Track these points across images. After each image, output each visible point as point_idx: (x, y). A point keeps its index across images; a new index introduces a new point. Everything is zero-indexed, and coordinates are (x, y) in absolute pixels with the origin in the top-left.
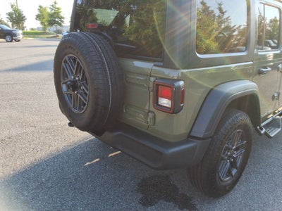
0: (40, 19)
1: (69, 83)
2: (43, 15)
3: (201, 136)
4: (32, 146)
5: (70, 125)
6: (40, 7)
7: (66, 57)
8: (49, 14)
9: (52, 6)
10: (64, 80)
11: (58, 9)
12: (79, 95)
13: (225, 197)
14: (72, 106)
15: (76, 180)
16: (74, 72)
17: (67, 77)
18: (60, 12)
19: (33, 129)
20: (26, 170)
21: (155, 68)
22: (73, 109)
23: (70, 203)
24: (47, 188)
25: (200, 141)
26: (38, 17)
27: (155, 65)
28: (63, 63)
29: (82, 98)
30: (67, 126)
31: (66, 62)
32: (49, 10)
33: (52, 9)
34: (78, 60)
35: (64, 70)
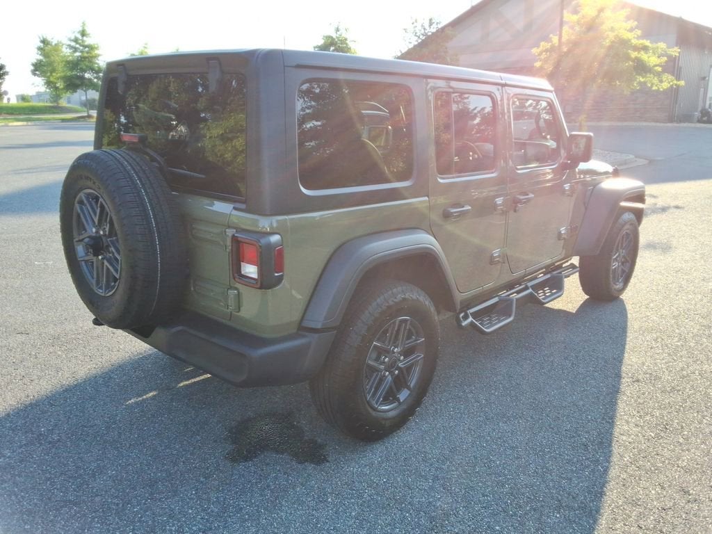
0: (43, 74)
1: (87, 240)
2: (50, 64)
3: (319, 326)
4: (21, 371)
5: (97, 322)
6: (44, 41)
7: (82, 195)
8: (68, 62)
9: (76, 40)
10: (80, 234)
11: (91, 48)
12: (106, 263)
13: (386, 440)
14: (94, 282)
15: (108, 428)
16: (96, 220)
17: (85, 230)
18: (97, 56)
19: (21, 338)
20: (8, 415)
21: (235, 212)
22: (95, 288)
23: (94, 465)
24: (50, 443)
25: (316, 336)
26: (38, 68)
27: (235, 208)
28: (77, 206)
29: (110, 267)
30: (91, 325)
31: (81, 202)
32: (66, 51)
33: (75, 50)
34: (101, 200)
35: (79, 216)
